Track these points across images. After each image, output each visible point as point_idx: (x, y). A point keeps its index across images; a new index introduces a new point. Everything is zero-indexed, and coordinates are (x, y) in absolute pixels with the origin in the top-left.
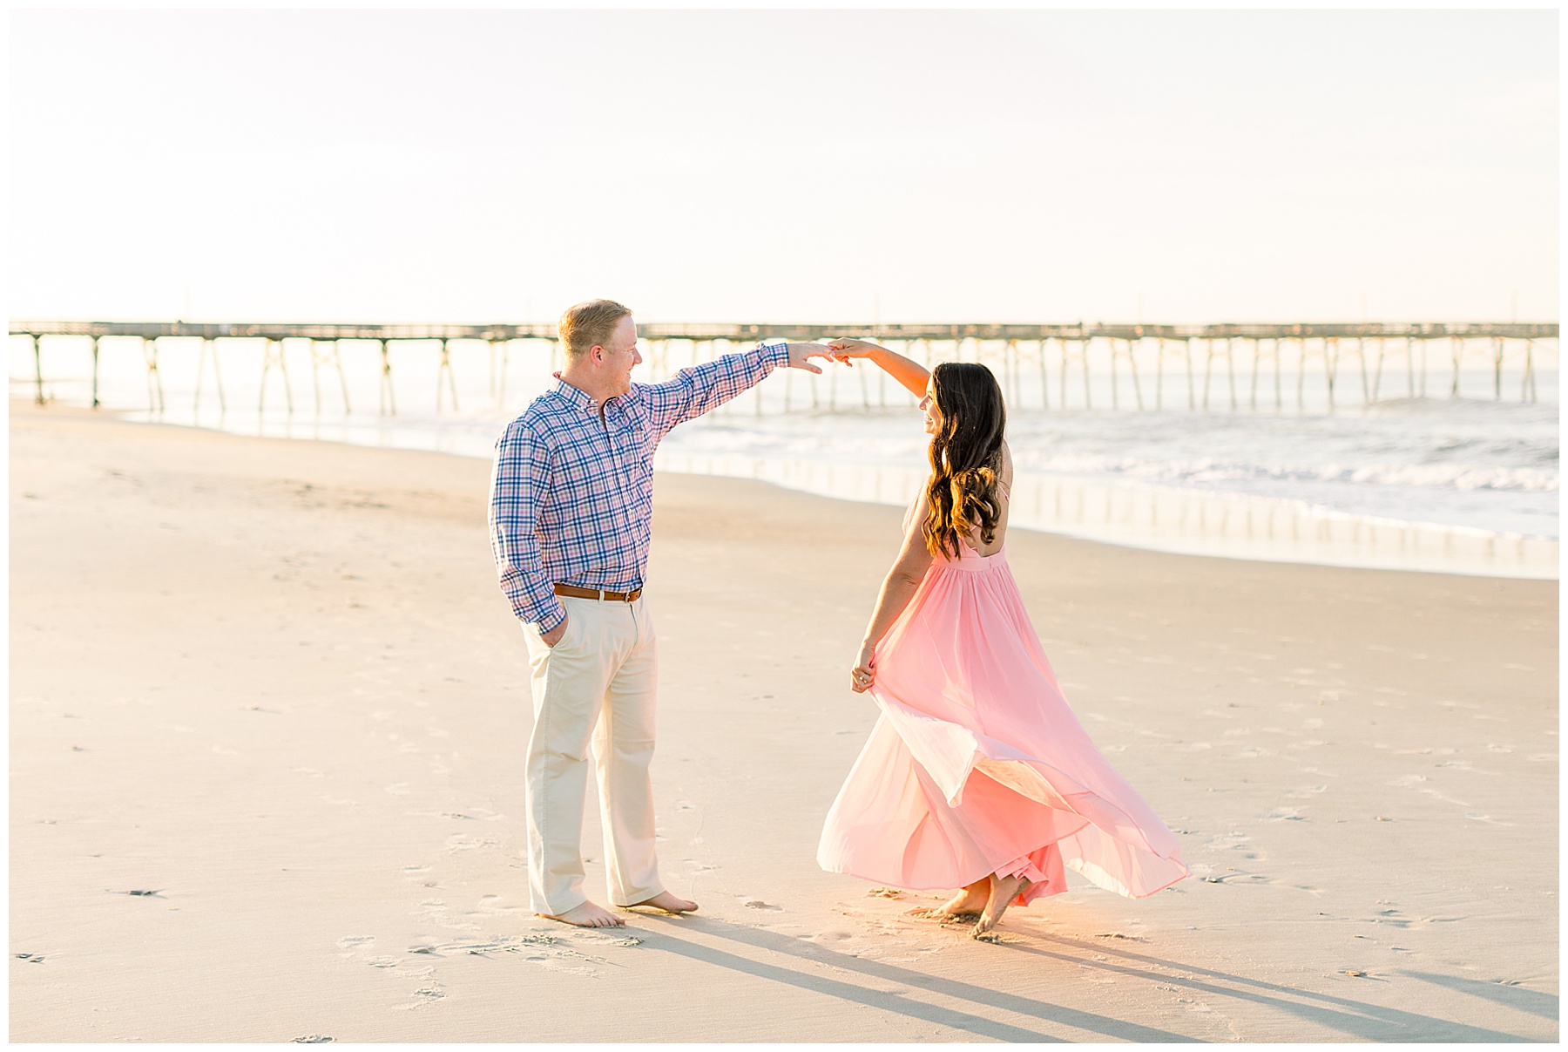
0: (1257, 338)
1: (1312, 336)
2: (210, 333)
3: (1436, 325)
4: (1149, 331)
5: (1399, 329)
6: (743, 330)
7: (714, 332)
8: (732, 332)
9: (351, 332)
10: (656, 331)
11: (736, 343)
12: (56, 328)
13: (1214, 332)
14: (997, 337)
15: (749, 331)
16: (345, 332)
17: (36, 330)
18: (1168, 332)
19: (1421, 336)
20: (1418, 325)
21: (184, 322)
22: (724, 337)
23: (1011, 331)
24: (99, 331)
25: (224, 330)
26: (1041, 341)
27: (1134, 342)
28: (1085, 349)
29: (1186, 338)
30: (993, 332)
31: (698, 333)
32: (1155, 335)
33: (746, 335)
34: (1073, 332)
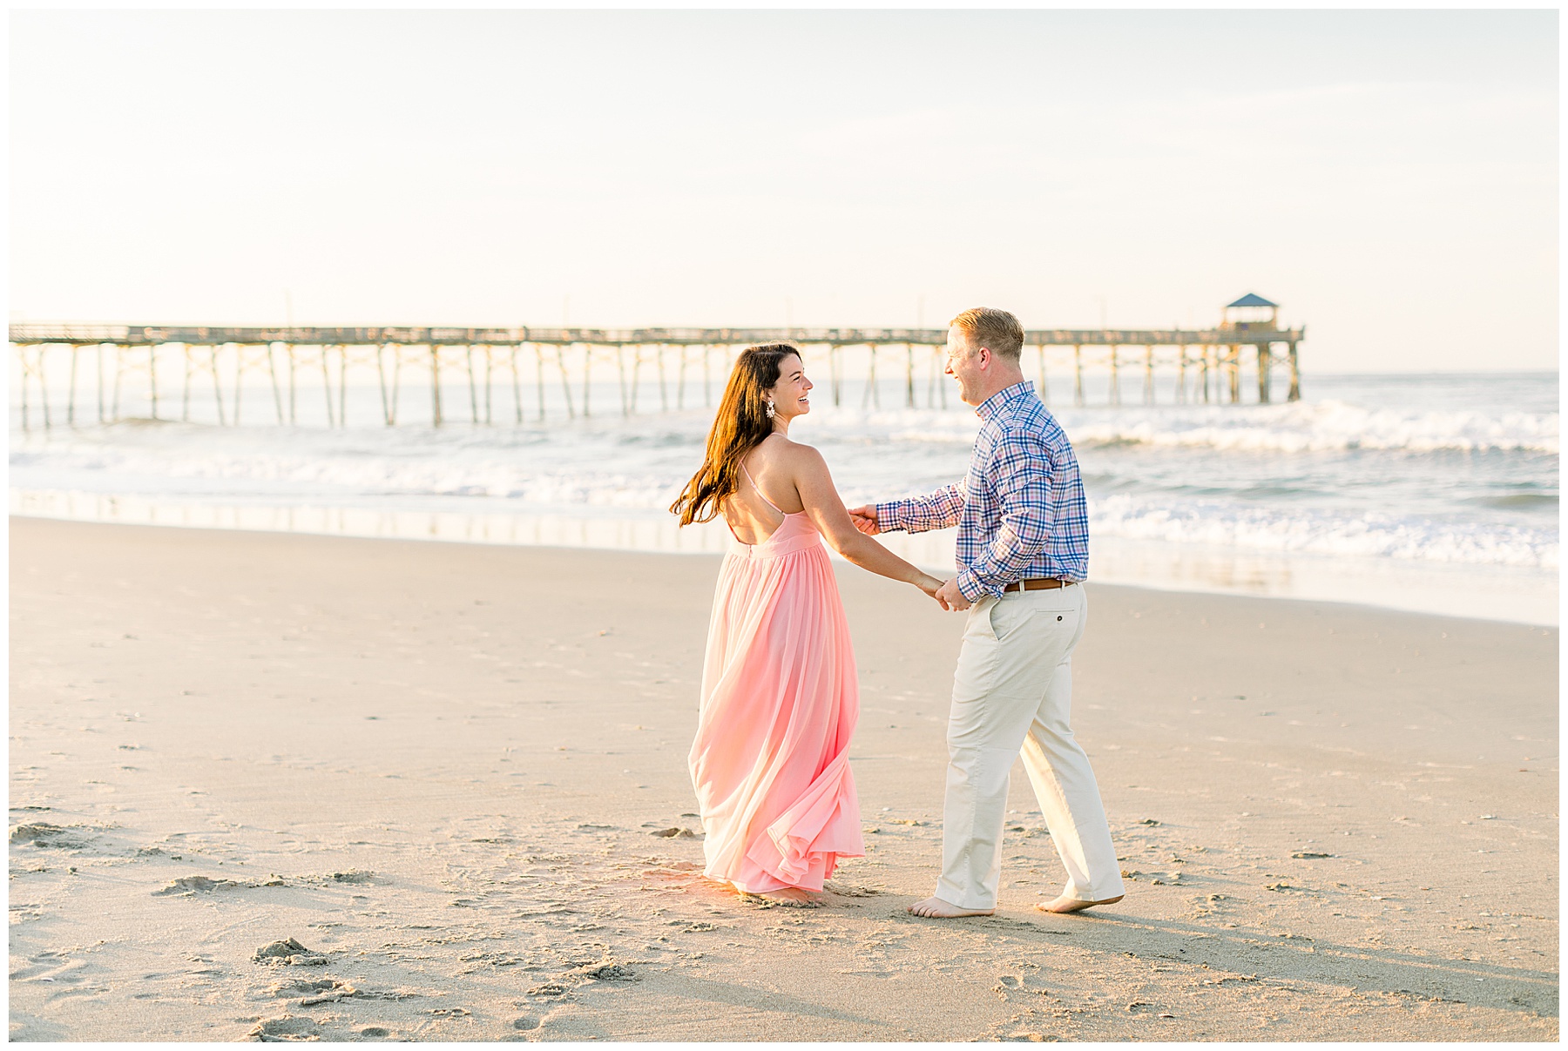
0: (685, 343)
1: (739, 341)
3: (852, 330)
4: (575, 336)
5: (820, 335)
6: (131, 333)
7: (101, 335)
8: (121, 334)
10: (28, 334)
11: (125, 348)
13: (642, 337)
14: (421, 341)
15: (143, 333)
18: (597, 338)
19: (838, 343)
20: (835, 331)
22: (111, 341)
23: (436, 335)
26: (468, 346)
27: (564, 348)
28: (513, 355)
29: (618, 344)
30: (415, 336)
32: (582, 341)
33: (136, 337)
34: (500, 337)
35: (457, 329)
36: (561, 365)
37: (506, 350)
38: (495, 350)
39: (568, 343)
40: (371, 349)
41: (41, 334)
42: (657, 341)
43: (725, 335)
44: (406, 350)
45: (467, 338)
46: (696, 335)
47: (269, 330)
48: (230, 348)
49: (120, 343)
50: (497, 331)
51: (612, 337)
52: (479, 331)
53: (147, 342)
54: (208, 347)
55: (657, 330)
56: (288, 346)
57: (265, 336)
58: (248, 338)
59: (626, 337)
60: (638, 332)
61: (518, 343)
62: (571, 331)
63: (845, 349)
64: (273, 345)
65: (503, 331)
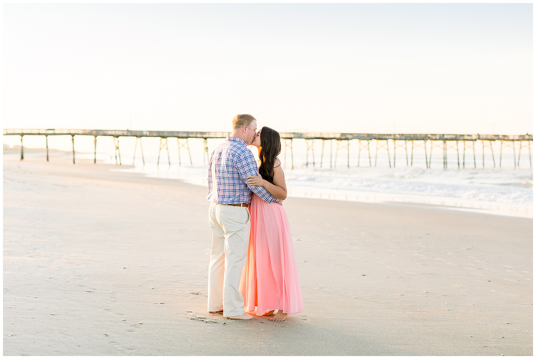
2: (139, 135)
4: (497, 138)
6: (341, 136)
7: (332, 136)
8: (338, 136)
9: (194, 135)
10: (309, 136)
11: (339, 141)
12: (81, 132)
13: (522, 138)
14: (440, 139)
15: (346, 136)
16: (190, 135)
17: (72, 132)
18: (505, 138)
21: (129, 130)
22: (335, 138)
23: (446, 137)
24: (96, 133)
25: (145, 133)
26: (457, 141)
27: (492, 142)
28: (473, 144)
29: (513, 140)
30: (438, 137)
31: (325, 136)
32: (499, 139)
33: (343, 137)
34: (469, 138)
35: (453, 135)
37: (471, 142)
38: (467, 142)
39: (494, 140)
40: (422, 142)
41: (313, 136)
42: (528, 140)
44: (434, 142)
45: (456, 138)
47: (388, 135)
48: (374, 141)
49: (338, 139)
50: (468, 135)
51: (511, 138)
52: (461, 135)
53: (347, 139)
54: (367, 141)
56: (393, 141)
57: (386, 137)
58: (380, 138)
59: (517, 138)
61: (475, 140)
62: (495, 136)
64: (388, 140)
65: (470, 136)
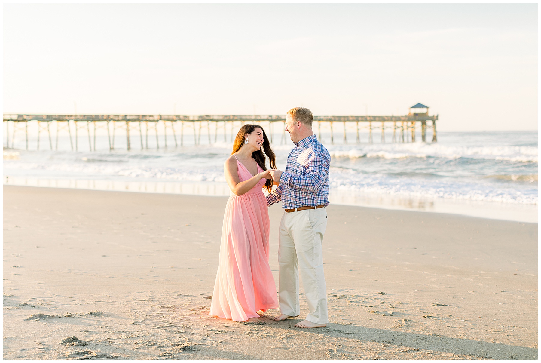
0: (217, 121)
1: (237, 120)
3: (277, 116)
4: (178, 118)
5: (265, 118)
6: (19, 117)
8: (15, 117)
11: (17, 122)
13: (202, 119)
14: (123, 120)
15: (23, 117)
18: (186, 119)
19: (272, 121)
20: (271, 116)
22: (11, 120)
23: (128, 118)
26: (140, 122)
27: (174, 122)
28: (156, 125)
29: (193, 121)
30: (120, 118)
32: (180, 120)
33: (21, 118)
34: (151, 118)
35: (136, 116)
36: (173, 128)
37: (153, 123)
38: (149, 123)
39: (176, 121)
40: (105, 122)
42: (207, 120)
43: (231, 118)
44: (117, 123)
45: (139, 119)
46: (221, 118)
47: (68, 116)
48: (54, 122)
49: (15, 121)
50: (150, 116)
51: (191, 118)
52: (144, 116)
53: (24, 120)
54: (46, 122)
55: (207, 116)
56: (75, 122)
57: (67, 118)
58: (60, 119)
59: (196, 118)
60: (200, 117)
61: (158, 121)
62: (177, 116)
63: (275, 123)
64: (70, 121)
65: (152, 116)
